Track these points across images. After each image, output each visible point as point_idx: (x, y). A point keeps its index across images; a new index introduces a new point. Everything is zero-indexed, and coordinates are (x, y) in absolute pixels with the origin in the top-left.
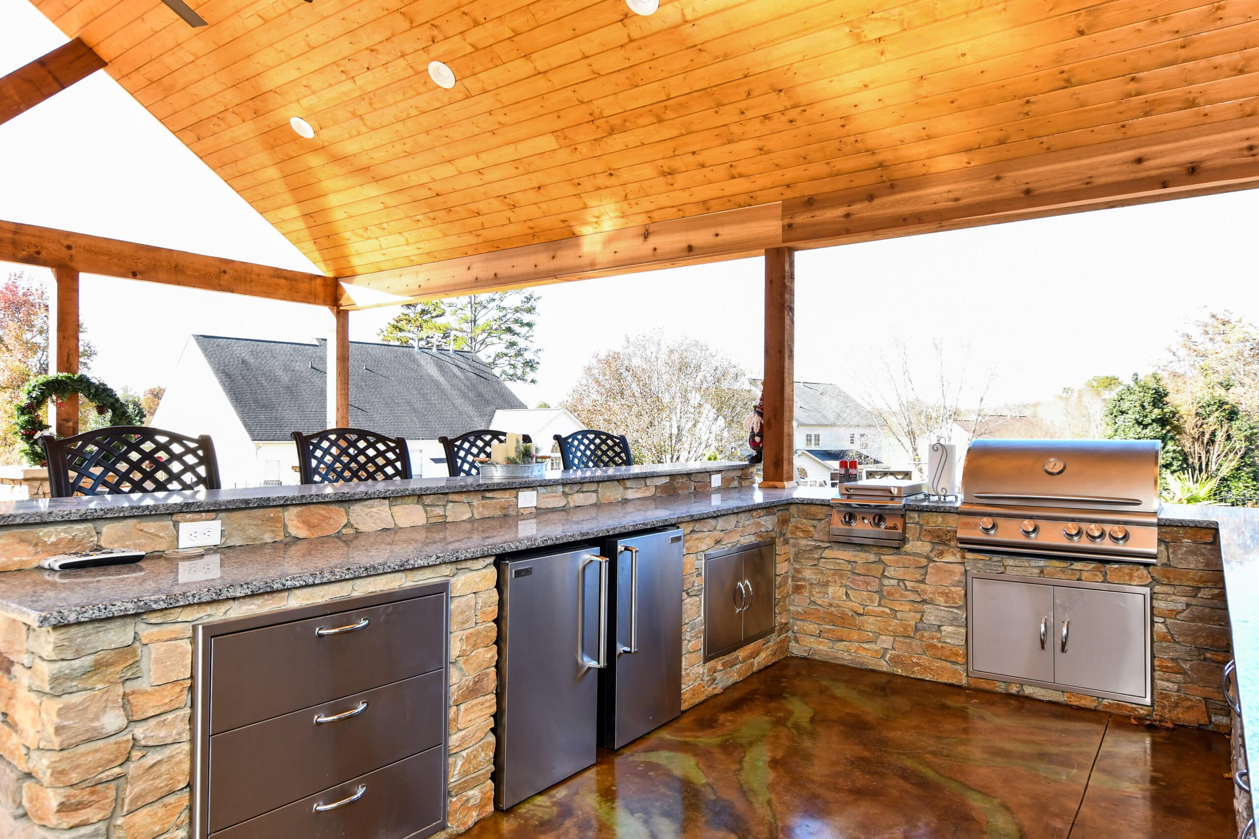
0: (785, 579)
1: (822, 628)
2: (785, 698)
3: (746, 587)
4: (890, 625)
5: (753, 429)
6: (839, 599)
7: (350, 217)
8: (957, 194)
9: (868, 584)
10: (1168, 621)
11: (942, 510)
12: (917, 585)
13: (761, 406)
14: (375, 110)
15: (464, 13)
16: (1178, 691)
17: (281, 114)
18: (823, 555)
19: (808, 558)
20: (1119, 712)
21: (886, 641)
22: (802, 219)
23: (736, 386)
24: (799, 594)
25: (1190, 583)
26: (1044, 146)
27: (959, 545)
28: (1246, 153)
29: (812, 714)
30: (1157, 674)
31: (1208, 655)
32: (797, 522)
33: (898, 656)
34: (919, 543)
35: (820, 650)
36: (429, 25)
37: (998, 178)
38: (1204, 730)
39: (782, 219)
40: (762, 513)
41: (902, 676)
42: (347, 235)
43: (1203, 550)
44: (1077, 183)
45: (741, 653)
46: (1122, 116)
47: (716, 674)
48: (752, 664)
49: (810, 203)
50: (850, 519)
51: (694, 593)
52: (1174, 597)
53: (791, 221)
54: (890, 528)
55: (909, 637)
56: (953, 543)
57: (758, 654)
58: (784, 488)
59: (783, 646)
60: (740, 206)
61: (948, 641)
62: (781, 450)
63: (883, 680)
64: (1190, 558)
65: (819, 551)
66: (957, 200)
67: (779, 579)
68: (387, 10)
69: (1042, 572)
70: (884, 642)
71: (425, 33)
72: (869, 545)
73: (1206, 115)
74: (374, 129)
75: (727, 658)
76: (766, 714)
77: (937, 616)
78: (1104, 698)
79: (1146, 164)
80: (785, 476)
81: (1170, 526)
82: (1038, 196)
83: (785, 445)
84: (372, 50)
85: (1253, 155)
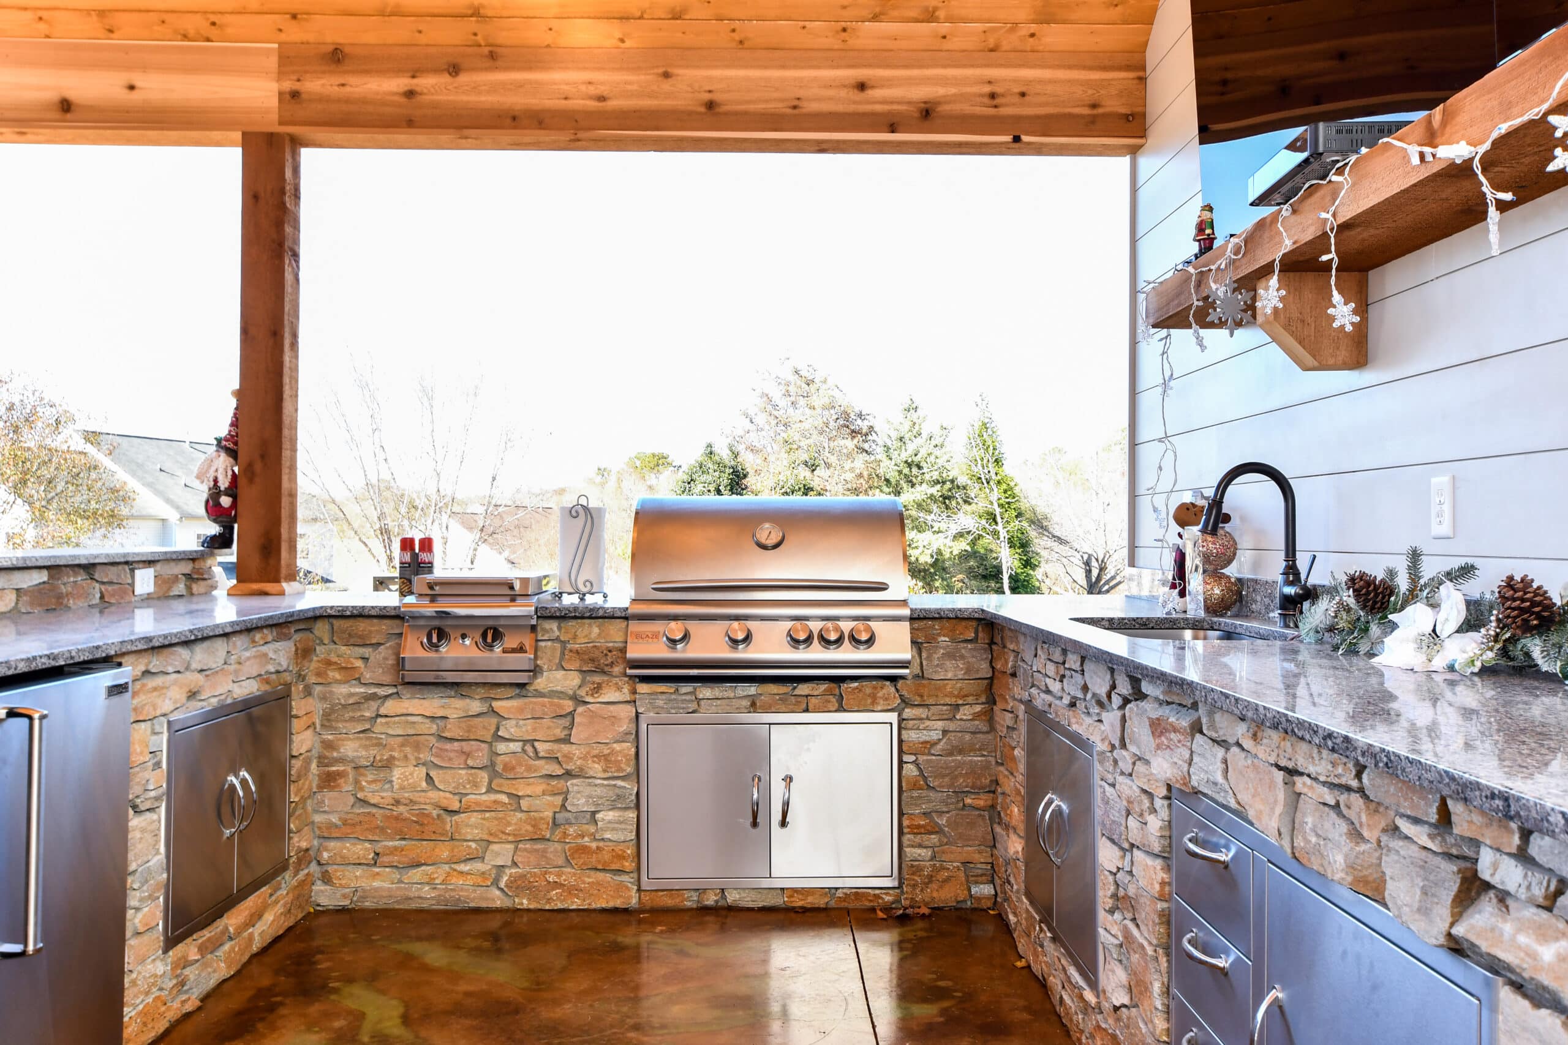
0: (308, 761)
1: (379, 847)
2: (336, 991)
3: (244, 782)
4: (509, 824)
5: (216, 481)
6: (414, 788)
8: (602, 90)
9: (468, 755)
10: (921, 758)
11: (601, 613)
12: (555, 746)
13: (233, 438)
16: (933, 858)
18: (382, 711)
19: (352, 719)
20: (858, 905)
21: (501, 853)
22: (318, 85)
23: (58, 442)
24: (332, 789)
25: (948, 700)
26: (736, 36)
27: (629, 671)
28: (986, 101)
29: (401, 1010)
30: (907, 838)
31: (968, 801)
32: (329, 652)
33: (523, 876)
34: (560, 674)
35: (376, 889)
37: (666, 75)
38: (961, 909)
39: (278, 80)
40: (269, 634)
41: (529, 910)
43: (963, 651)
44: (780, 105)
45: (232, 921)
46: (846, 13)
47: (187, 971)
48: (251, 938)
49: (336, 57)
50: (439, 639)
51: (148, 805)
52: (928, 723)
53: (297, 86)
54: (514, 651)
55: (543, 839)
56: (617, 670)
57: (260, 917)
58: (282, 593)
59: (302, 891)
60: (185, 37)
61: (608, 836)
62: (277, 522)
63: (495, 923)
64: (949, 664)
65: (374, 705)
66: (602, 98)
67: (297, 764)
69: (753, 704)
70: (497, 854)
72: (470, 684)
73: (944, 37)
75: (207, 934)
76: (309, 1030)
77: (590, 796)
78: (837, 889)
79: (870, 93)
80: (284, 571)
81: (925, 618)
82: (726, 114)
83: (284, 513)
85: (996, 107)
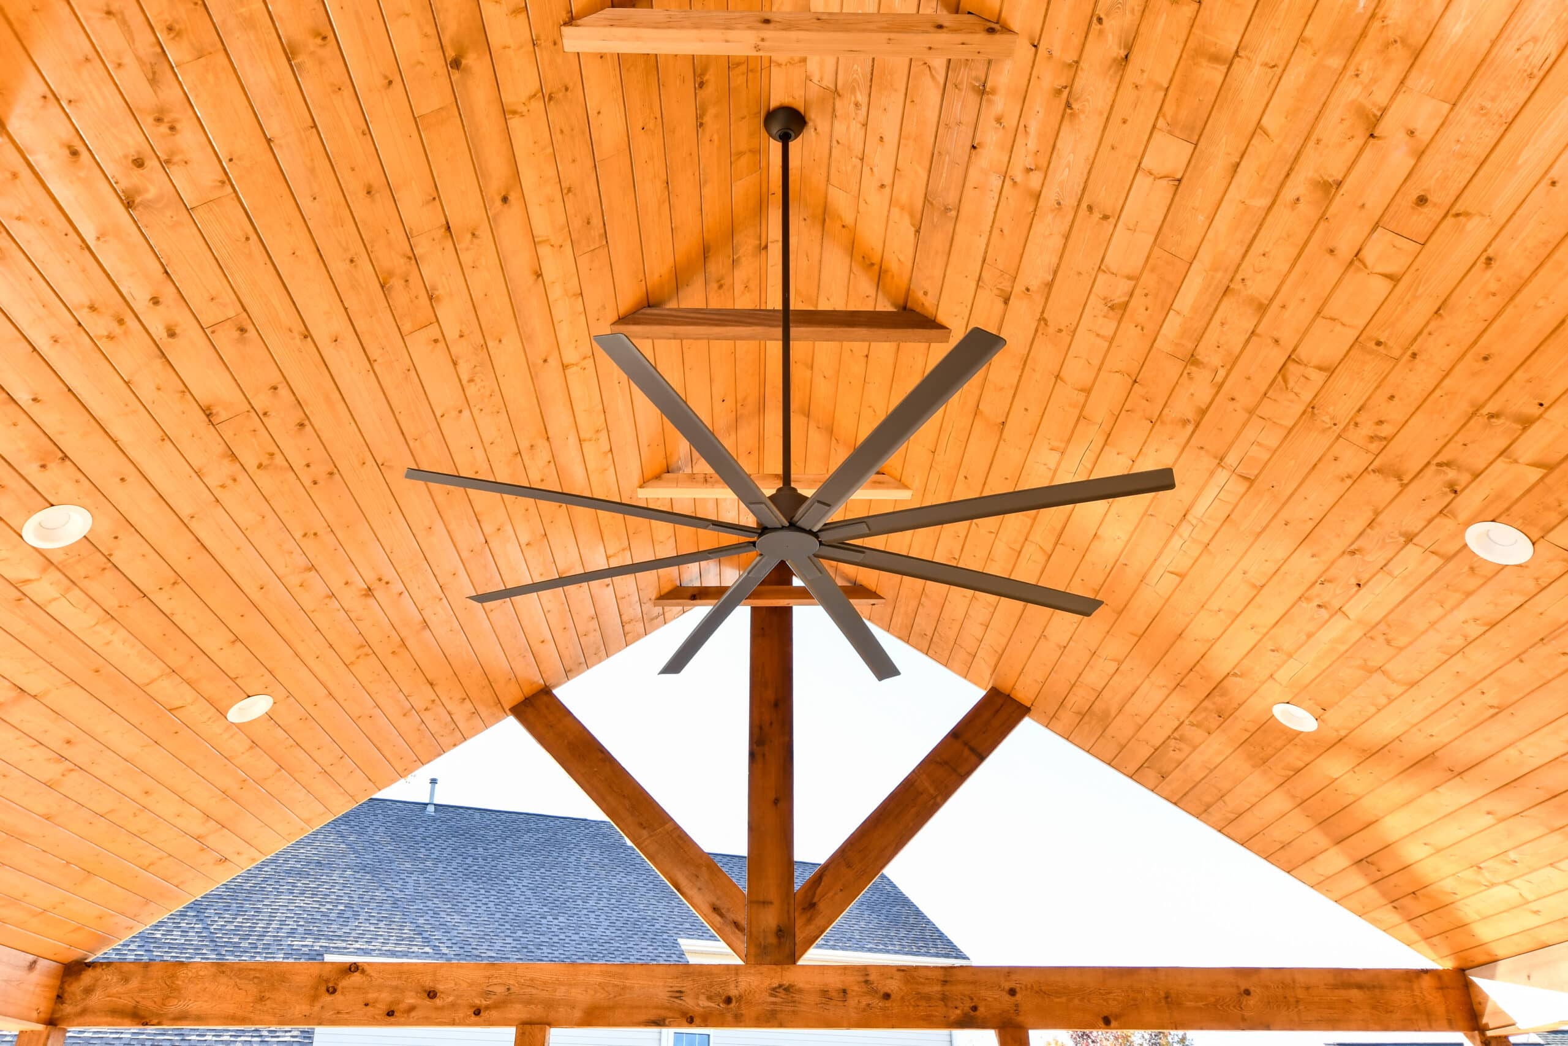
7: (1438, 851)
14: (1401, 649)
15: (1492, 416)
17: (1255, 705)
36: (1432, 468)
42: (1448, 884)
68: (1349, 477)
71: (1433, 483)
74: (1413, 684)
84: (1353, 553)
